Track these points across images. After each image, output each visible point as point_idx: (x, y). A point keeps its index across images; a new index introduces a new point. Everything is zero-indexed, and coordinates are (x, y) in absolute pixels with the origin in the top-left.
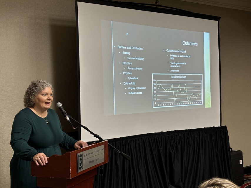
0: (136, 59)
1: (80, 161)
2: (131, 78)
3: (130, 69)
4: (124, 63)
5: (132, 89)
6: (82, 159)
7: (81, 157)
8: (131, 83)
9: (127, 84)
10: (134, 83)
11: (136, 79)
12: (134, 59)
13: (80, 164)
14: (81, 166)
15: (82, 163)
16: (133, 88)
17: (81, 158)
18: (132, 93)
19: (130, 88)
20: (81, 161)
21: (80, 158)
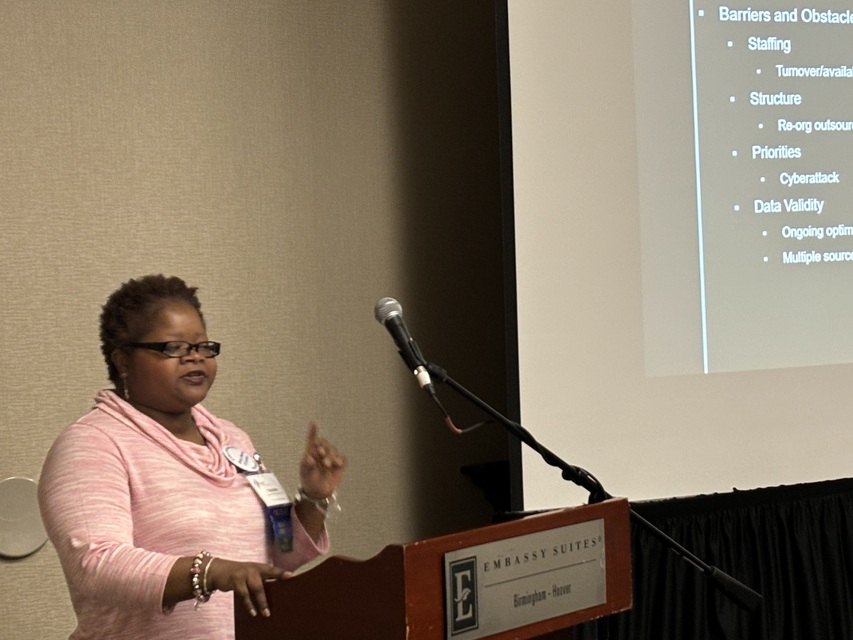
0: (828, 72)
1: (463, 594)
2: (795, 176)
3: (789, 127)
4: (758, 99)
5: (800, 234)
6: (470, 584)
7: (468, 573)
8: (797, 206)
9: (772, 207)
10: (815, 205)
11: (826, 179)
12: (813, 72)
13: (460, 606)
14: (470, 615)
15: (472, 600)
16: (810, 232)
17: (464, 578)
18: (803, 257)
19: (790, 232)
20: (467, 591)
21: (459, 576)
